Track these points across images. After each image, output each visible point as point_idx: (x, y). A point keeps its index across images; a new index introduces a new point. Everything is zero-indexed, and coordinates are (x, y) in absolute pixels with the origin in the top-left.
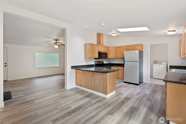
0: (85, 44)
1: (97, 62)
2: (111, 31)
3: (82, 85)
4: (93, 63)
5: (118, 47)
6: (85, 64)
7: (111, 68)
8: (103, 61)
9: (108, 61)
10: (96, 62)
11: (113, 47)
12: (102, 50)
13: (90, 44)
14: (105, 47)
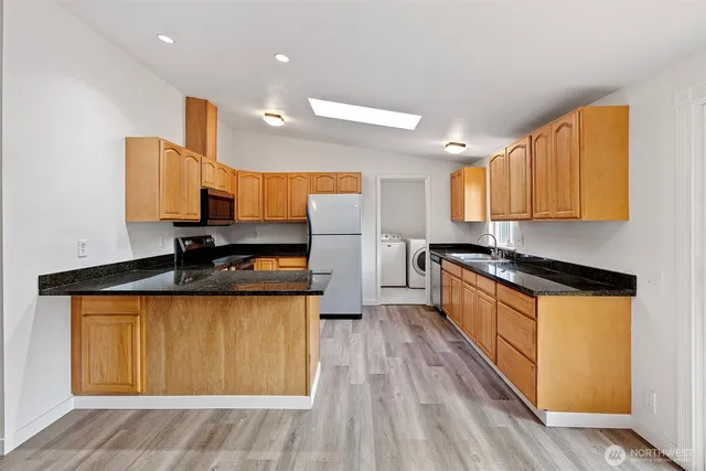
0: (128, 140)
1: (188, 239)
2: (261, 103)
3: (133, 385)
4: (170, 249)
5: (277, 176)
6: (127, 255)
7: (251, 268)
8: (210, 237)
9: (226, 236)
10: (184, 240)
11: (253, 175)
12: (216, 183)
13: (167, 143)
14: (223, 169)
